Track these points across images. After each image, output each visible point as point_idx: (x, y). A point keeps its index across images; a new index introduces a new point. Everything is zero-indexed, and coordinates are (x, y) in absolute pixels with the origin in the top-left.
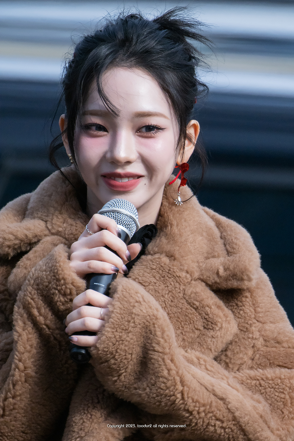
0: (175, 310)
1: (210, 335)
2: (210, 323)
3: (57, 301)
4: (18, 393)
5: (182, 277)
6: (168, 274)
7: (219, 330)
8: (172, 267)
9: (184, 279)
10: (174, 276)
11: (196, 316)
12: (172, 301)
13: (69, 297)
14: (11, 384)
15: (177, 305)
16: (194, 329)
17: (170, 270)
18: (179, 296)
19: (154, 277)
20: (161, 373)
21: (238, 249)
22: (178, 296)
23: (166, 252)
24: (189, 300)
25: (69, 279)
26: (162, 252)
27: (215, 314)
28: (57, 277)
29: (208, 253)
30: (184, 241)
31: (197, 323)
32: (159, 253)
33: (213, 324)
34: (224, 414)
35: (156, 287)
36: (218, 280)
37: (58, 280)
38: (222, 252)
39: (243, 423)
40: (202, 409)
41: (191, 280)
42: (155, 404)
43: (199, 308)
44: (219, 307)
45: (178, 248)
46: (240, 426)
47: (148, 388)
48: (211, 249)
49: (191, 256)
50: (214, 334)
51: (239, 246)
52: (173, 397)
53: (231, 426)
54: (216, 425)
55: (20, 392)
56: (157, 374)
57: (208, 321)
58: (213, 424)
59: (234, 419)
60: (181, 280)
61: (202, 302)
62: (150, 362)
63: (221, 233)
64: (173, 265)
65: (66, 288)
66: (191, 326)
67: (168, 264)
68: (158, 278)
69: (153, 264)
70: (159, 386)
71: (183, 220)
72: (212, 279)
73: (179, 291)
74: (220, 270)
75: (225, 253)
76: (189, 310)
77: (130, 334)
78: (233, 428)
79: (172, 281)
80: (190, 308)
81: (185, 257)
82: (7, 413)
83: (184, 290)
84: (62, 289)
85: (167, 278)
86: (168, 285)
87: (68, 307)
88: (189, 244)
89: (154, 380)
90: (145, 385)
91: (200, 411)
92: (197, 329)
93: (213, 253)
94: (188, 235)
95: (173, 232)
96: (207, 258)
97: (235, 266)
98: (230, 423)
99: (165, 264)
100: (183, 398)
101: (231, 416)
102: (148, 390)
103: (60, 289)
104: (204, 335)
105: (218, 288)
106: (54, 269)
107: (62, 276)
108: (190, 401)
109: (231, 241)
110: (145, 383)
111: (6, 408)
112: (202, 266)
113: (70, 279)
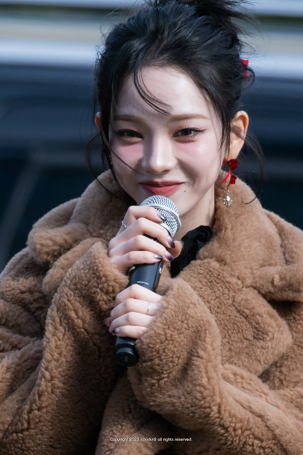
0: (222, 317)
1: (259, 346)
2: (260, 333)
3: (100, 300)
4: (44, 405)
5: (233, 282)
6: (216, 279)
7: (270, 340)
8: (222, 272)
9: (235, 285)
10: (223, 281)
11: (245, 325)
12: (219, 308)
13: (112, 295)
14: (36, 395)
15: (225, 312)
16: (242, 338)
17: (219, 275)
18: (227, 303)
19: (201, 282)
20: (200, 381)
21: (298, 258)
22: (225, 302)
23: (217, 257)
24: (238, 308)
25: (110, 275)
26: (212, 256)
27: (267, 324)
28: (98, 274)
29: (264, 260)
30: (238, 245)
31: (247, 332)
32: (209, 258)
33: (264, 334)
34: (263, 432)
35: (202, 293)
36: (273, 290)
37: (99, 278)
38: (280, 261)
39: (284, 442)
40: (239, 425)
41: (243, 287)
42: (188, 415)
43: (249, 317)
44: (272, 316)
45: (229, 252)
46: (281, 445)
47: (183, 397)
48: (268, 256)
49: (244, 262)
50: (264, 344)
51: (299, 255)
52: (208, 410)
53: (271, 445)
54: (254, 444)
55: (46, 403)
56: (194, 382)
57: (259, 331)
58: (251, 444)
59: (275, 437)
60: (231, 286)
61: (254, 311)
62: (190, 369)
63: (282, 241)
64: (223, 270)
65: (108, 285)
66: (239, 335)
67: (217, 268)
68: (204, 283)
69: (202, 268)
70: (194, 395)
71: (239, 224)
72: (266, 289)
73: (228, 297)
74: (275, 279)
75: (283, 262)
76: (238, 318)
77: (182, 336)
78: (273, 448)
79: (221, 286)
80: (240, 316)
81: (237, 262)
82: (32, 426)
83: (234, 297)
84: (104, 287)
85: (215, 283)
86: (216, 291)
87: (111, 306)
88: (243, 249)
89: (190, 388)
90: (181, 394)
91: (236, 427)
92: (246, 339)
93: (270, 261)
94: (243, 240)
95: (226, 235)
96: (263, 266)
97: (292, 276)
98: (270, 442)
99: (214, 269)
100: (219, 412)
101: (271, 434)
102: (183, 399)
103: (101, 287)
104: (253, 345)
105: (272, 298)
106: (93, 267)
107: (103, 273)
108: (227, 415)
109: (291, 250)
110: (180, 391)
111: (31, 421)
112: (256, 273)
113: (112, 275)
